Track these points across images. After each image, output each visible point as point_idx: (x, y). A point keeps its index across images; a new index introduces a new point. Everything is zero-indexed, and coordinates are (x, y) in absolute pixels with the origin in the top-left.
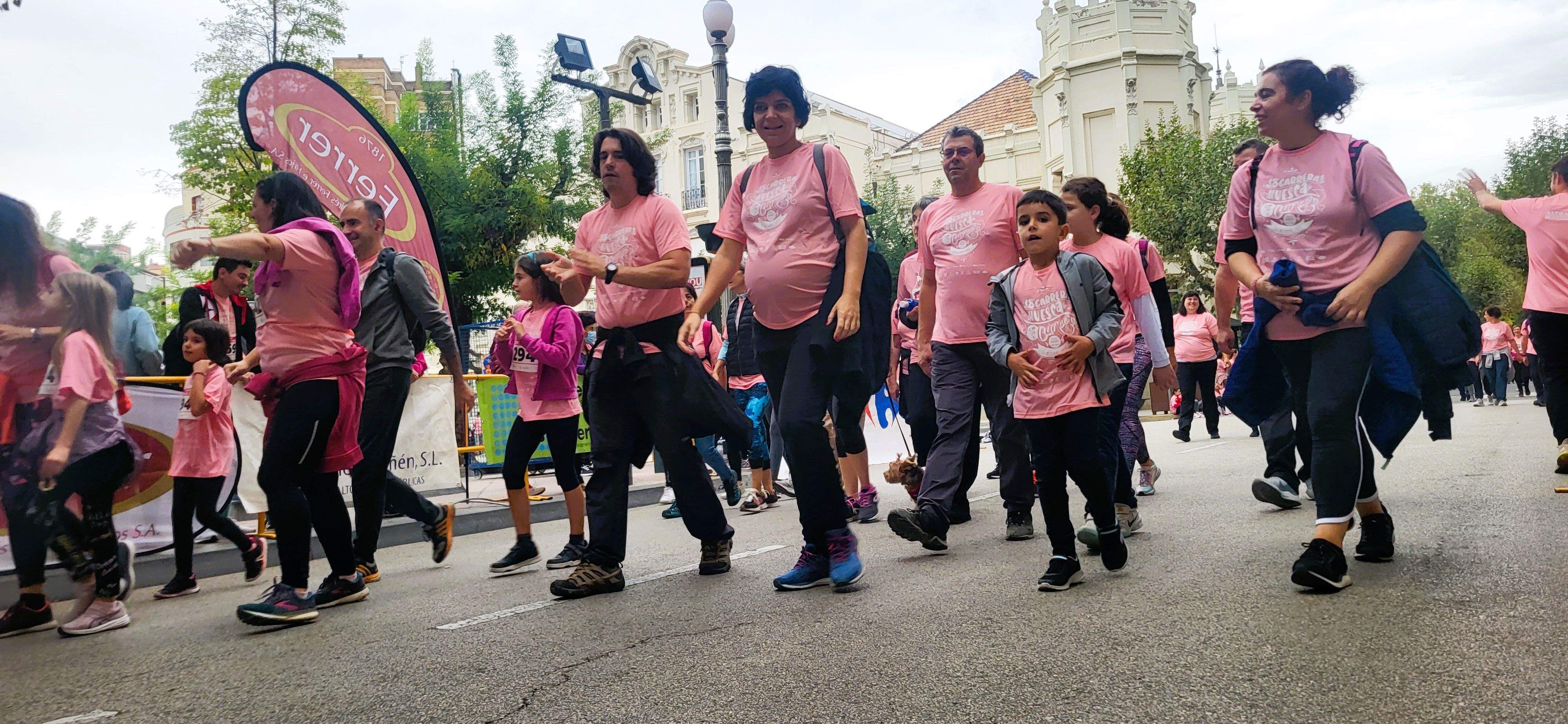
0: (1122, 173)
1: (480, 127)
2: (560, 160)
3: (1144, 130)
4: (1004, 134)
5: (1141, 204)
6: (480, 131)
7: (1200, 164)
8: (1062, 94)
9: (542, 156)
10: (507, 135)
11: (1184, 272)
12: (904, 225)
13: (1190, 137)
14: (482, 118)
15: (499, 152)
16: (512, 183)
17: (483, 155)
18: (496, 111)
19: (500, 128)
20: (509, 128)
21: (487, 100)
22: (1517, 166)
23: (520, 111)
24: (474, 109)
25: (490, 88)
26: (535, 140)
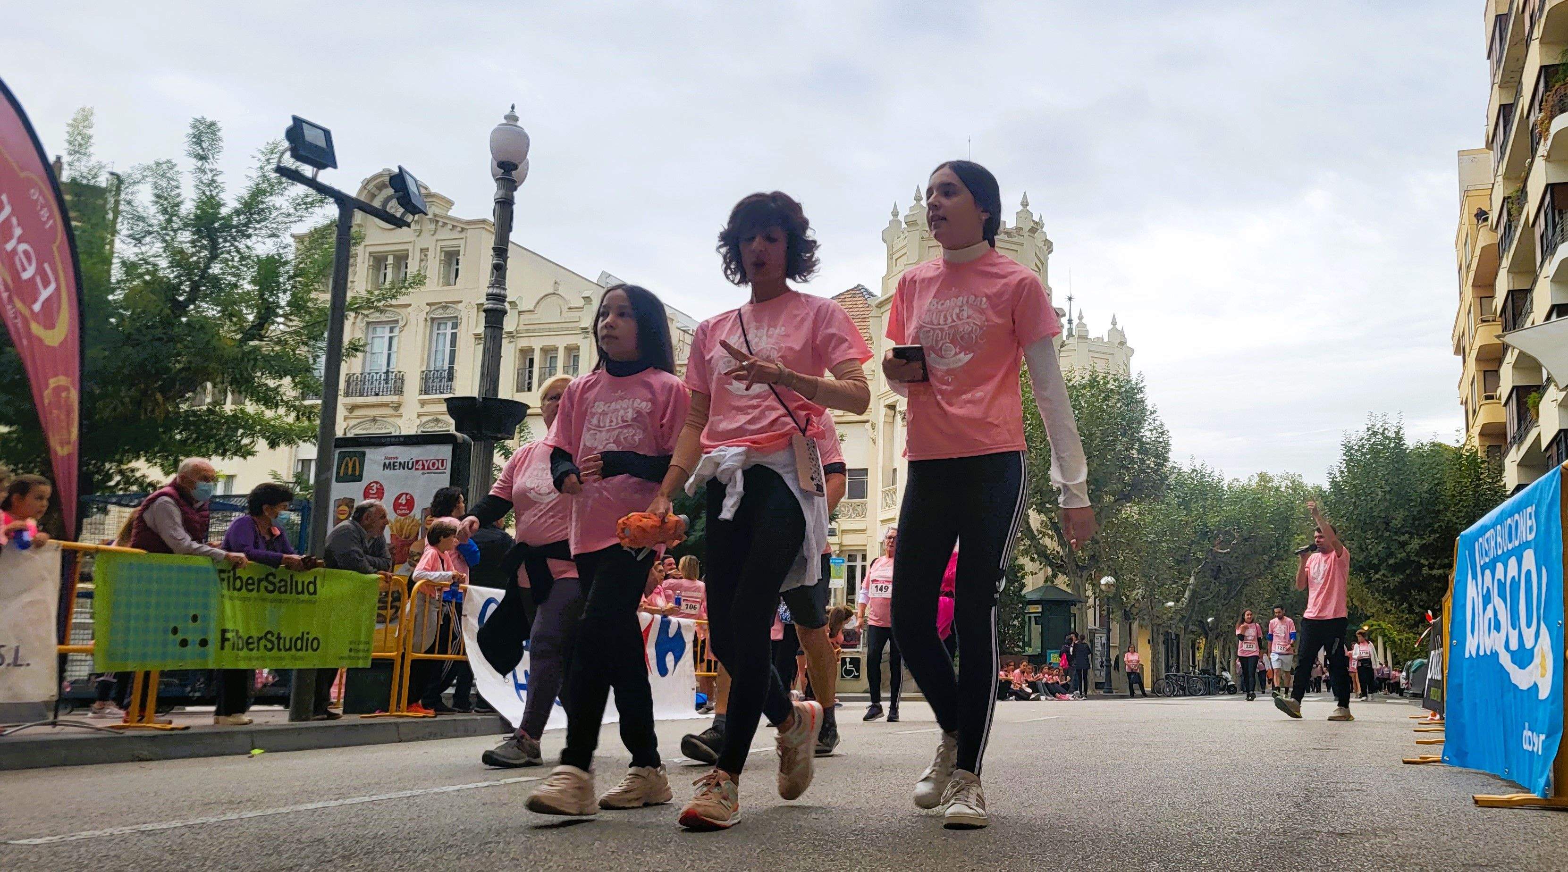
1: (150, 233)
2: (261, 296)
6: (148, 239)
9: (235, 286)
10: (190, 250)
14: (155, 222)
15: (173, 272)
16: (185, 313)
17: (148, 272)
18: (179, 217)
19: (179, 239)
20: (193, 242)
21: (166, 199)
22: (1351, 460)
23: (214, 222)
24: (145, 208)
25: (173, 183)
26: (230, 263)
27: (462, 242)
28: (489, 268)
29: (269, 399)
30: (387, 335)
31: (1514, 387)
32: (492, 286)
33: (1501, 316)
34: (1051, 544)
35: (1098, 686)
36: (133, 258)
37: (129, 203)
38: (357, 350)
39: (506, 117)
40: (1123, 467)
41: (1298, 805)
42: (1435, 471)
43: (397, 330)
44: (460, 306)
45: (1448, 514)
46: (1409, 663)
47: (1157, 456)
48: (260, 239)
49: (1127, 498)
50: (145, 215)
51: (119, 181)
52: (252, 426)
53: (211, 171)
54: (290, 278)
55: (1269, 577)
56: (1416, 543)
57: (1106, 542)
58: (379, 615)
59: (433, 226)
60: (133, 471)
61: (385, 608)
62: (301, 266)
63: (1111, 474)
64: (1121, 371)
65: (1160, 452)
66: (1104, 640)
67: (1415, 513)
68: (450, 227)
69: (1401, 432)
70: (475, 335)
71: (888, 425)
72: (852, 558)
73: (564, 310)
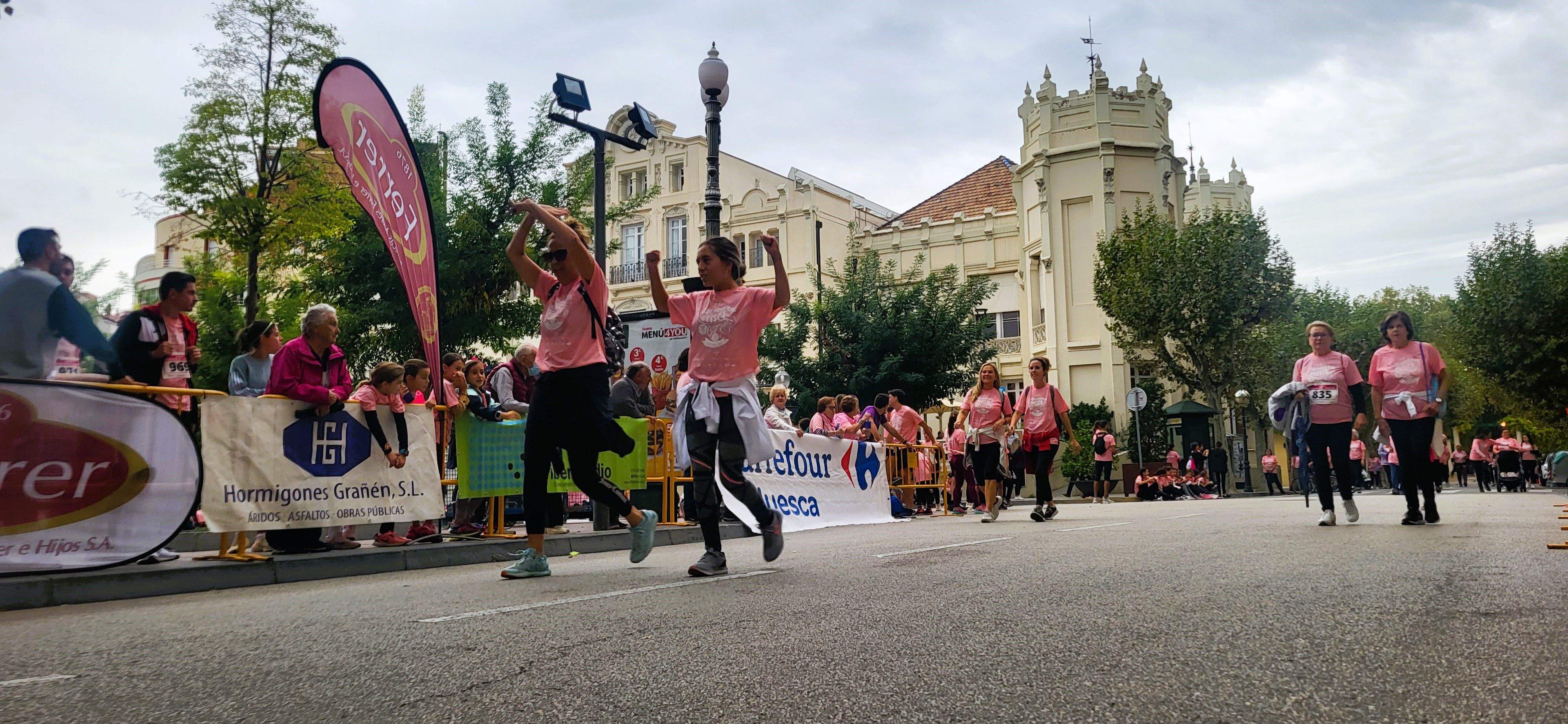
0: (1098, 259)
1: (469, 174)
3: (1121, 218)
4: (984, 217)
5: (1117, 289)
6: (468, 179)
7: (1175, 252)
8: (1041, 180)
10: (496, 184)
11: (1157, 358)
12: (884, 298)
13: (1166, 226)
14: (472, 166)
15: (486, 201)
16: (497, 231)
17: (469, 203)
18: (486, 159)
19: (489, 177)
20: (498, 178)
21: (477, 147)
22: (1479, 269)
23: (510, 161)
24: (464, 156)
25: (480, 135)
26: (523, 191)
27: (684, 156)
28: (706, 174)
30: (636, 234)
32: (709, 188)
34: (1186, 364)
35: (1239, 486)
36: (460, 194)
37: (453, 153)
38: (616, 248)
39: (709, 53)
40: (1251, 293)
41: (1440, 588)
43: (643, 230)
44: (687, 206)
46: (1551, 455)
47: (1282, 281)
48: (542, 170)
49: (1256, 320)
50: (464, 161)
51: (445, 137)
53: (505, 122)
54: (565, 197)
56: (1553, 342)
57: (1238, 360)
58: (649, 449)
59: (662, 146)
60: (473, 351)
61: (653, 444)
62: (572, 187)
63: (1239, 300)
64: (1243, 208)
65: (1285, 276)
66: (1242, 446)
67: (1550, 315)
68: (675, 145)
69: (1532, 239)
70: (700, 228)
71: (1033, 273)
72: (1011, 386)
73: (765, 201)
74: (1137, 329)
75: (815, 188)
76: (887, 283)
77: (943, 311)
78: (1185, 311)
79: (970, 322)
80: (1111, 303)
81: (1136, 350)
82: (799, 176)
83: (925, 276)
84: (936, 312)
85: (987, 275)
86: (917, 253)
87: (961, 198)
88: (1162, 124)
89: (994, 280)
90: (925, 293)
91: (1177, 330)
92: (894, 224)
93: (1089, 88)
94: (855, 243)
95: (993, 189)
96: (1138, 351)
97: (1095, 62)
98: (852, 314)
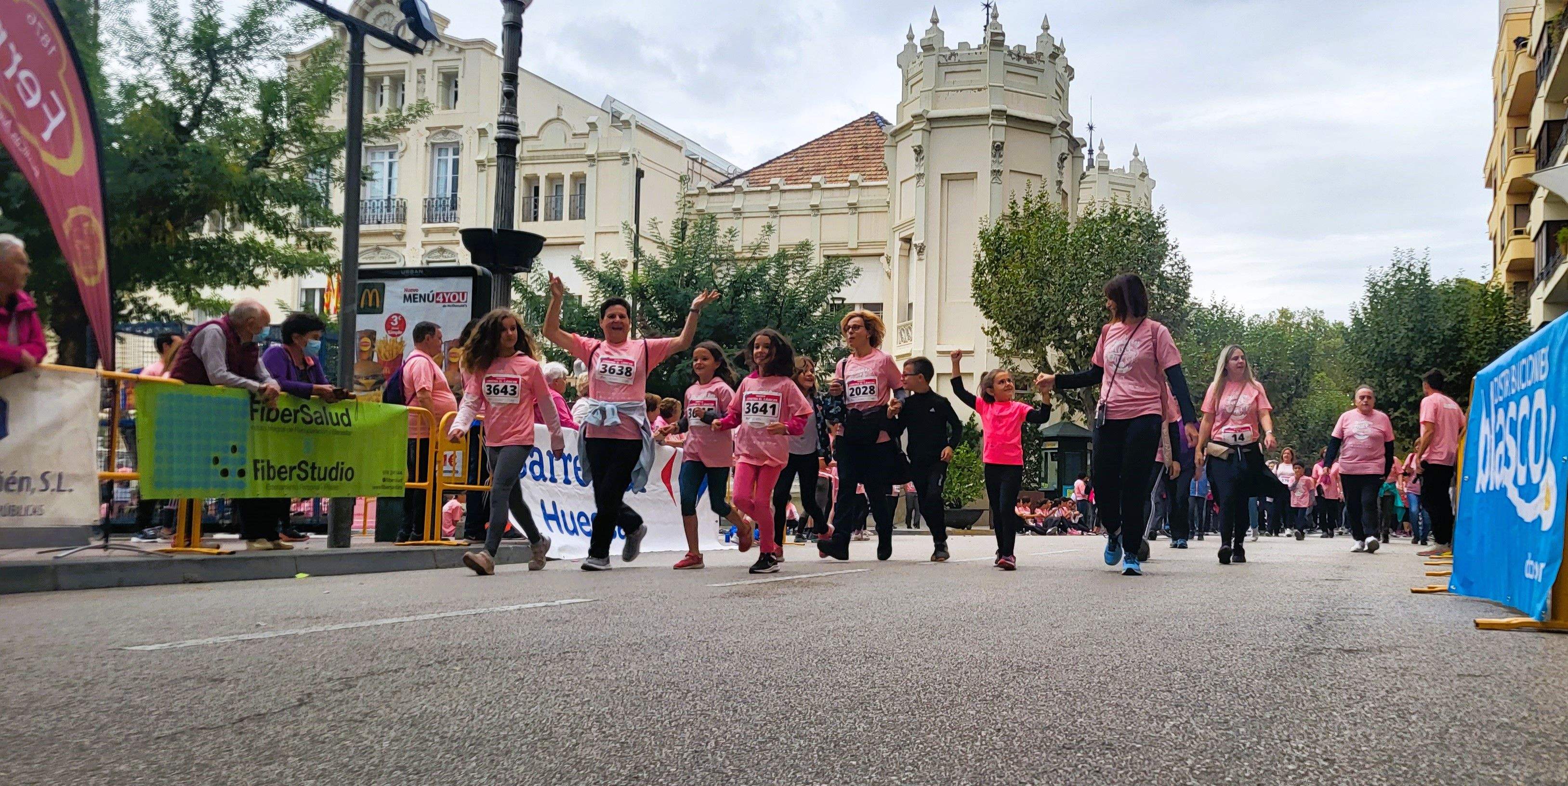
0: (979, 249)
1: (149, 54)
2: (265, 120)
3: (1008, 203)
4: (847, 185)
5: (998, 286)
6: (147, 60)
7: (1065, 249)
8: (919, 147)
9: (238, 110)
10: (191, 73)
12: (720, 275)
13: (1057, 217)
14: (153, 43)
15: (174, 95)
16: (190, 138)
17: (150, 96)
18: (177, 37)
19: (179, 61)
20: (193, 64)
21: (164, 19)
22: (1375, 296)
23: (213, 44)
24: (143, 28)
26: (231, 87)
27: (460, 63)
29: (278, 227)
30: (388, 160)
31: (1544, 222)
32: (504, 114)
33: (1535, 147)
36: (133, 81)
42: (1460, 308)
43: (397, 156)
45: (1471, 352)
47: (1177, 292)
48: (261, 61)
50: (143, 36)
52: (262, 254)
54: (293, 102)
55: (1288, 414)
59: (429, 46)
62: (305, 90)
64: (1143, 204)
65: (1181, 287)
68: (447, 47)
69: (1427, 268)
70: (479, 162)
71: (904, 259)
73: (569, 136)
74: (1017, 335)
75: (637, 126)
76: (724, 256)
77: (793, 297)
78: (1072, 318)
79: (824, 313)
80: (990, 302)
81: (1014, 360)
82: (617, 107)
83: (772, 252)
84: (784, 297)
85: (849, 257)
86: (765, 222)
87: (820, 158)
88: (1062, 95)
89: (856, 263)
90: (772, 272)
91: (1061, 340)
92: (737, 182)
93: (982, 42)
94: (687, 201)
95: (861, 152)
96: (1016, 361)
97: (991, 11)
98: (677, 292)
